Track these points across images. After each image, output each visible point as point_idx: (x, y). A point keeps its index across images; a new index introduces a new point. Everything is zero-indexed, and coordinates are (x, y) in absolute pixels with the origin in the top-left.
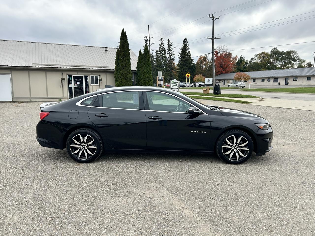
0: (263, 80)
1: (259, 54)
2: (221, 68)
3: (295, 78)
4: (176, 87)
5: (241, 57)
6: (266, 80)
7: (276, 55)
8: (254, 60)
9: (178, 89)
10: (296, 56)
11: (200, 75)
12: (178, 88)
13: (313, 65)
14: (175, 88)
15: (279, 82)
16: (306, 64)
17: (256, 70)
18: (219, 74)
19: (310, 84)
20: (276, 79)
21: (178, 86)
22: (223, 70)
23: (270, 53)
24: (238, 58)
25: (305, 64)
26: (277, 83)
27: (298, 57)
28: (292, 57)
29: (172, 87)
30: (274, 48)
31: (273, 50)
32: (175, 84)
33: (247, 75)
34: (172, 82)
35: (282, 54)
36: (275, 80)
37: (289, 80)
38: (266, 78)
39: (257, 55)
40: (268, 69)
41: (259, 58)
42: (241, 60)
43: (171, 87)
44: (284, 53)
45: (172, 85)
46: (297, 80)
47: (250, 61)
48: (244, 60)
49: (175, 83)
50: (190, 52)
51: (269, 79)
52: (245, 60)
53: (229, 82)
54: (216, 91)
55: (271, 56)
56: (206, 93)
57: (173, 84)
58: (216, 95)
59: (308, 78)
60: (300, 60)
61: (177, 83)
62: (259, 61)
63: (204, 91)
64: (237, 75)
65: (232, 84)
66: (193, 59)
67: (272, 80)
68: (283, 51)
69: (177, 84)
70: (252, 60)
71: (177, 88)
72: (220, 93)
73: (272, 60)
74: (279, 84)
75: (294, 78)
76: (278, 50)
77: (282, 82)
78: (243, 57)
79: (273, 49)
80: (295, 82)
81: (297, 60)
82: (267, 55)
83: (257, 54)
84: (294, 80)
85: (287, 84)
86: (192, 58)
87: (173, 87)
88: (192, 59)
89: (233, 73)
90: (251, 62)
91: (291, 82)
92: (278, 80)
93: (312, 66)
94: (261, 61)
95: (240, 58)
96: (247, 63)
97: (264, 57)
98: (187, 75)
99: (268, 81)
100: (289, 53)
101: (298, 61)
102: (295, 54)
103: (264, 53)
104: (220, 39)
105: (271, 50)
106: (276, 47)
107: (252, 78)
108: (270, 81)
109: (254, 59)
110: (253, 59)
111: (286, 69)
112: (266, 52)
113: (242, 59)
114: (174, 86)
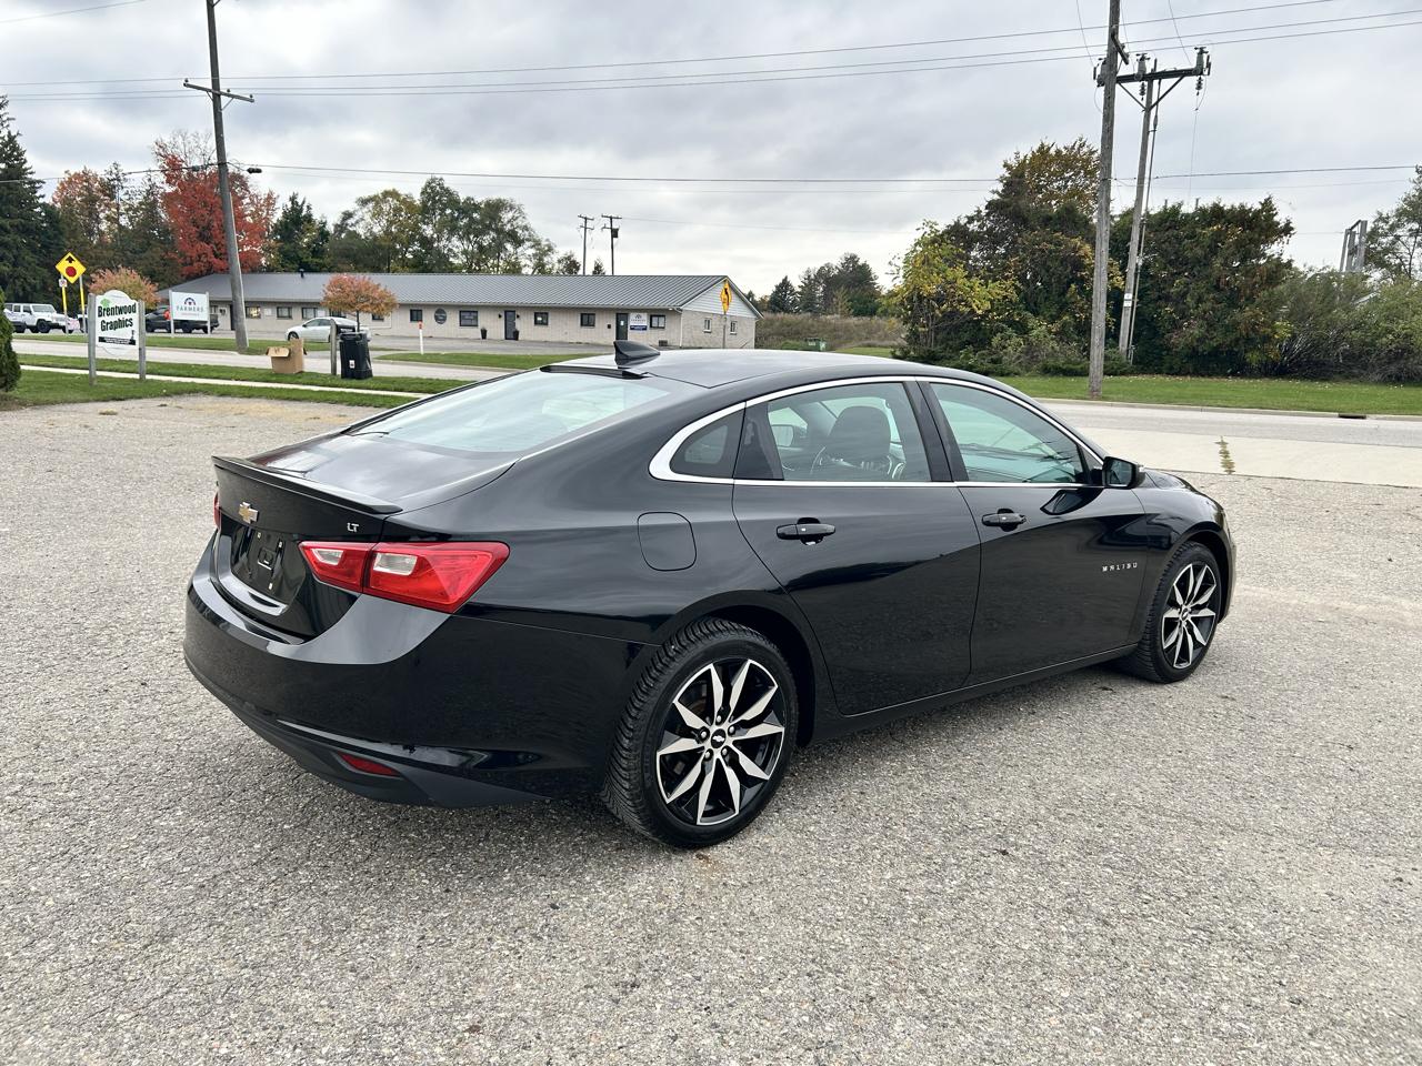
0: (416, 314)
1: (375, 196)
2: (203, 244)
3: (542, 315)
4: (124, 333)
5: (293, 199)
6: (428, 317)
7: (443, 210)
8: (357, 222)
9: (136, 347)
10: (520, 222)
11: (123, 270)
12: (136, 338)
13: (581, 268)
14: (122, 341)
15: (480, 327)
16: (559, 262)
17: (365, 266)
18: (198, 276)
19: (595, 341)
20: (468, 314)
21: (136, 327)
22: (216, 256)
23: (417, 198)
24: (279, 204)
25: (555, 260)
26: (476, 333)
27: (526, 228)
28: (508, 227)
29: (104, 334)
30: (433, 180)
31: (431, 188)
32: (121, 317)
33: (382, 288)
34: (98, 304)
35: (469, 208)
36: (467, 316)
37: (517, 321)
38: (429, 306)
39: (364, 202)
40: (419, 266)
41: (377, 214)
42: (297, 218)
43: (99, 333)
44: (476, 207)
45: (99, 320)
46: (547, 324)
47: (336, 226)
48: (309, 218)
49: (121, 310)
50: (18, 140)
51: (440, 312)
52: (316, 216)
53: (259, 317)
54: (352, 362)
55: (425, 211)
56: (287, 368)
57: (108, 319)
58: (354, 382)
59: (585, 318)
60: (537, 244)
61: (131, 309)
62: (377, 229)
63: (273, 358)
64: (333, 285)
65: (305, 326)
66: (39, 182)
67: (453, 318)
68: (471, 195)
69: (127, 316)
70: (344, 219)
71: (132, 342)
72: (368, 374)
73: (429, 231)
74: (484, 333)
75: (536, 315)
76: (447, 190)
77: (496, 327)
78: (304, 202)
79: (429, 185)
80: (540, 328)
81: (523, 241)
82: (407, 203)
83: (366, 195)
84: (536, 323)
85: (513, 335)
86: (34, 177)
87: (108, 334)
88: (32, 182)
89: (261, 272)
90: (340, 228)
91: (525, 325)
92: (476, 318)
93: (578, 269)
94: (387, 232)
95: (290, 205)
96: (324, 235)
97: (397, 211)
98: (62, 266)
99: (437, 318)
100: (495, 208)
101: (528, 244)
102: (516, 215)
103: (394, 194)
104: (252, 101)
105: (423, 185)
106: (438, 176)
107: (403, 306)
108: (444, 319)
109: (356, 218)
110: (348, 215)
111: (489, 273)
112: (403, 191)
113: (301, 210)
114: (115, 325)
